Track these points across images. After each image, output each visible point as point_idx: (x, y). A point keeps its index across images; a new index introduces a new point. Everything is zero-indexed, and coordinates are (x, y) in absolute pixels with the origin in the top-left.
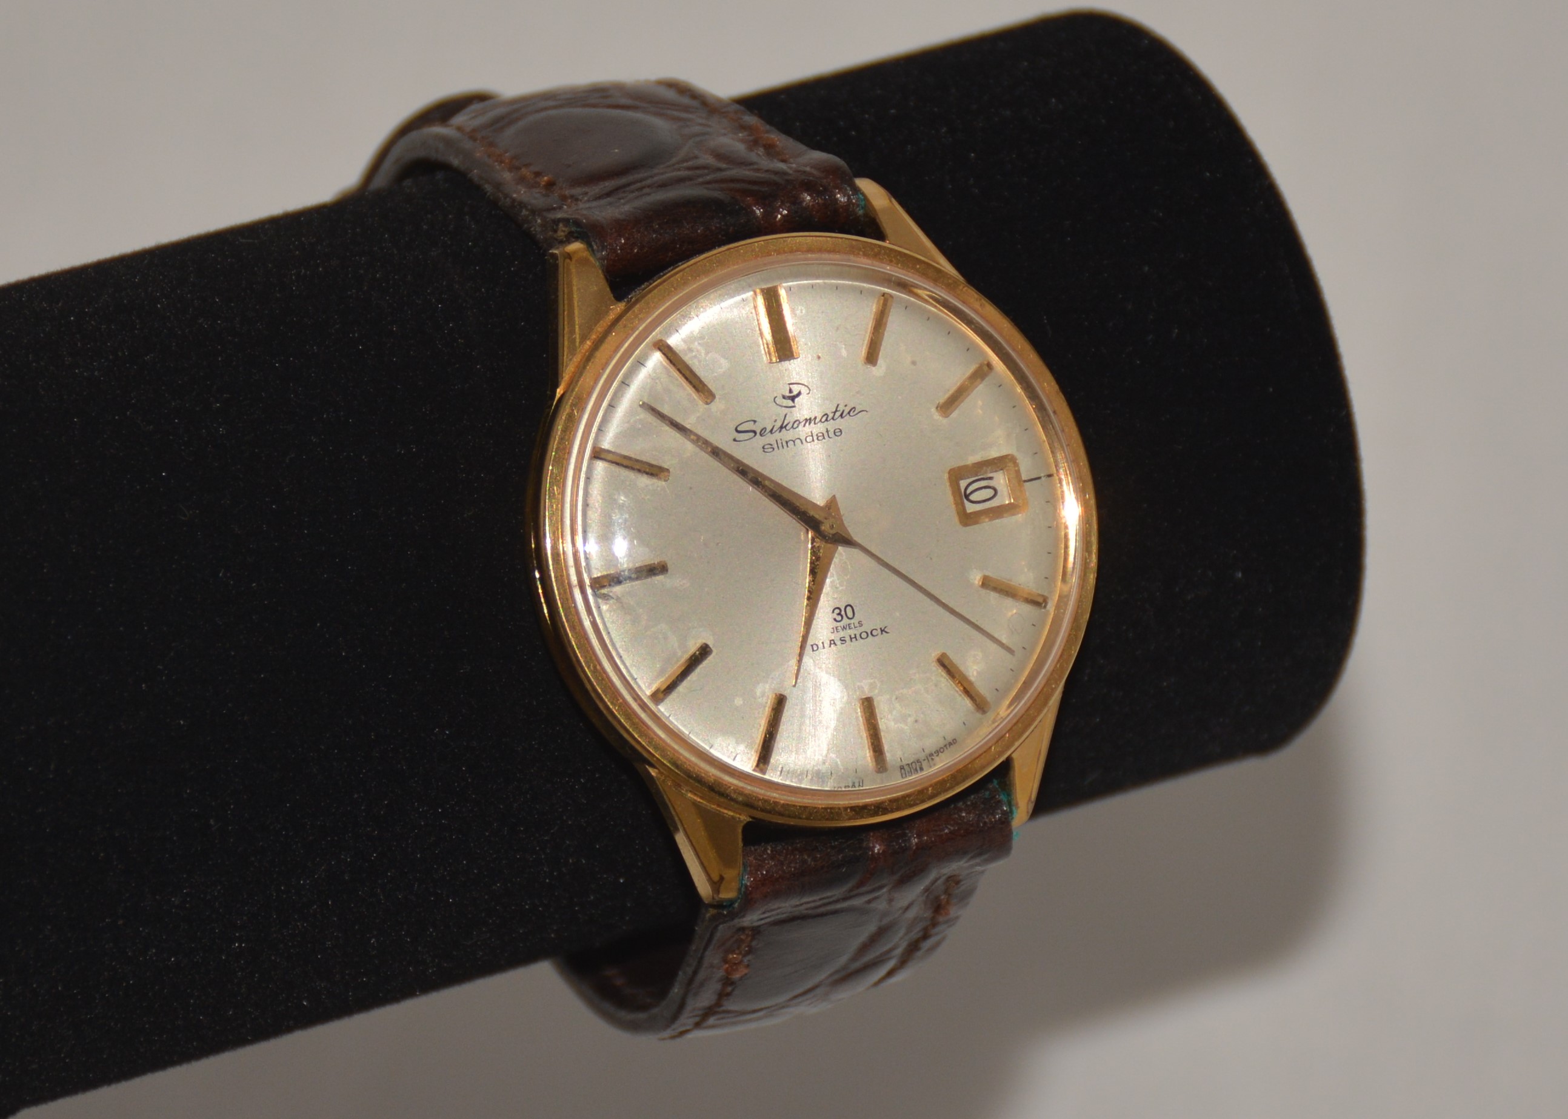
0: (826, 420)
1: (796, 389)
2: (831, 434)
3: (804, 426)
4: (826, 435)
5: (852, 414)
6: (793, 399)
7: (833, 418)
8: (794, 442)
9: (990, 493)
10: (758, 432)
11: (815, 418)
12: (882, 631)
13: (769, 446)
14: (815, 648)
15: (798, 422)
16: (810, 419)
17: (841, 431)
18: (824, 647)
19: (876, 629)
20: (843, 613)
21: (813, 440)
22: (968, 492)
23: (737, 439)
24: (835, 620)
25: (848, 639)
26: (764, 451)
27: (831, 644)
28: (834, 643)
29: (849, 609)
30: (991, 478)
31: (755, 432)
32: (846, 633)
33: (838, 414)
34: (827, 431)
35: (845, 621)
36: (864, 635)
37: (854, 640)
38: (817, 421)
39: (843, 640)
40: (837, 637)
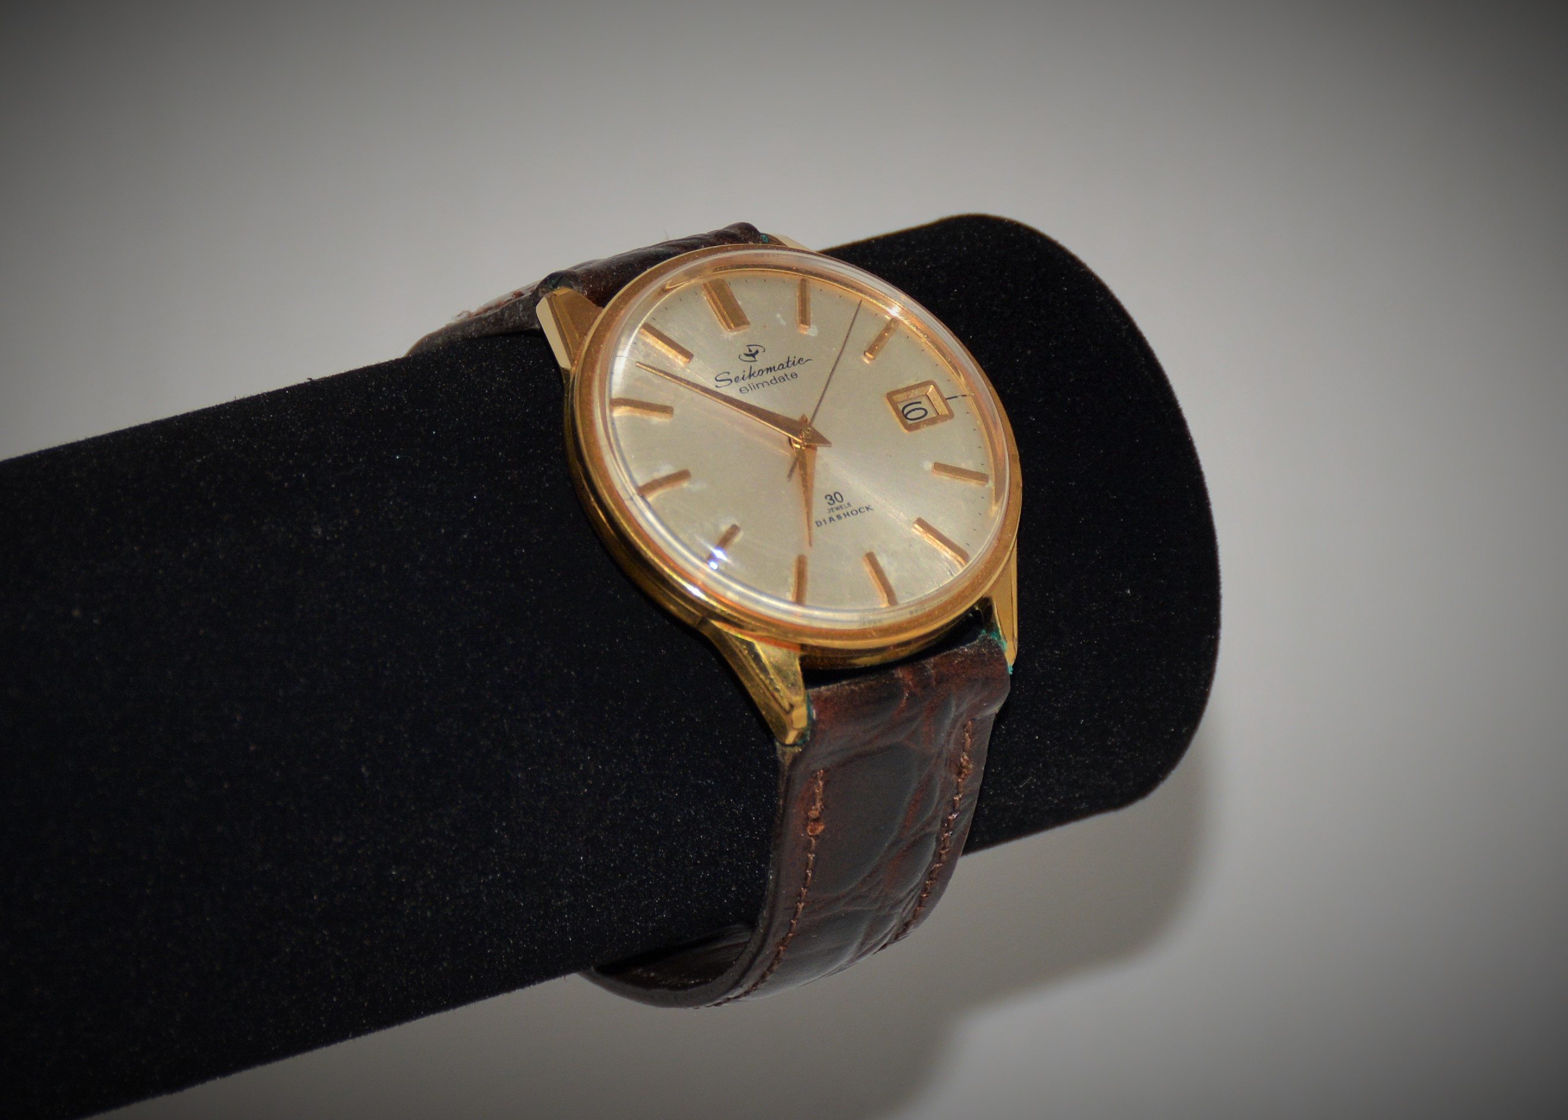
0: (783, 368)
1: (754, 349)
2: (789, 377)
3: (767, 373)
4: (786, 378)
5: (801, 362)
6: (753, 355)
7: (788, 366)
8: (762, 384)
9: (923, 412)
10: (733, 380)
11: (774, 367)
12: (867, 509)
13: (745, 389)
14: (819, 523)
15: (761, 371)
16: (770, 368)
18: (826, 523)
19: (863, 508)
20: (834, 498)
21: (777, 382)
22: (905, 412)
23: (719, 386)
24: (829, 503)
25: (842, 516)
26: (741, 392)
27: (830, 520)
28: (833, 520)
29: (837, 495)
30: (920, 403)
31: (731, 380)
32: (840, 512)
33: (790, 363)
34: (786, 375)
35: (837, 504)
36: (854, 512)
37: (847, 516)
38: (776, 370)
39: (839, 517)
40: (834, 515)
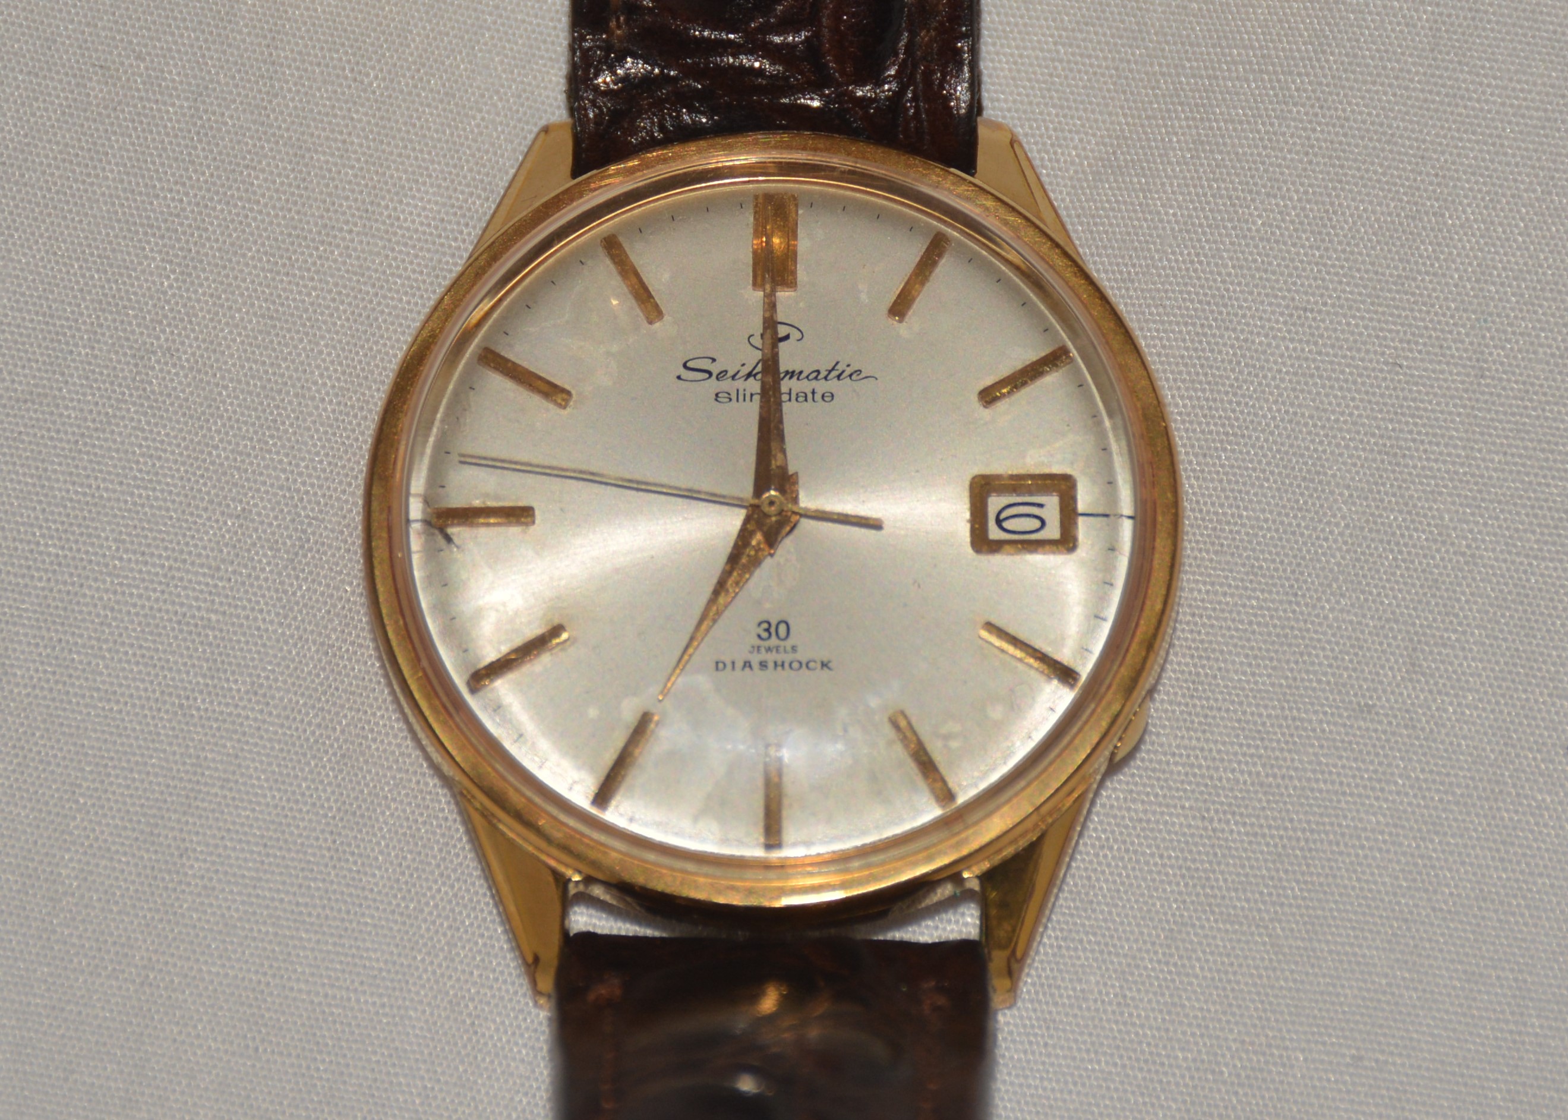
0: (816, 378)
1: (783, 331)
2: (818, 397)
5: (854, 377)
7: (826, 378)
9: (1037, 524)
11: (801, 373)
12: (823, 665)
14: (721, 666)
18: (733, 668)
19: (815, 661)
20: (773, 630)
22: (1003, 516)
24: (759, 636)
25: (770, 665)
27: (744, 665)
28: (749, 666)
29: (782, 626)
30: (1041, 506)
32: (770, 657)
34: (813, 393)
36: (795, 665)
37: (779, 668)
39: (763, 665)
40: (755, 659)
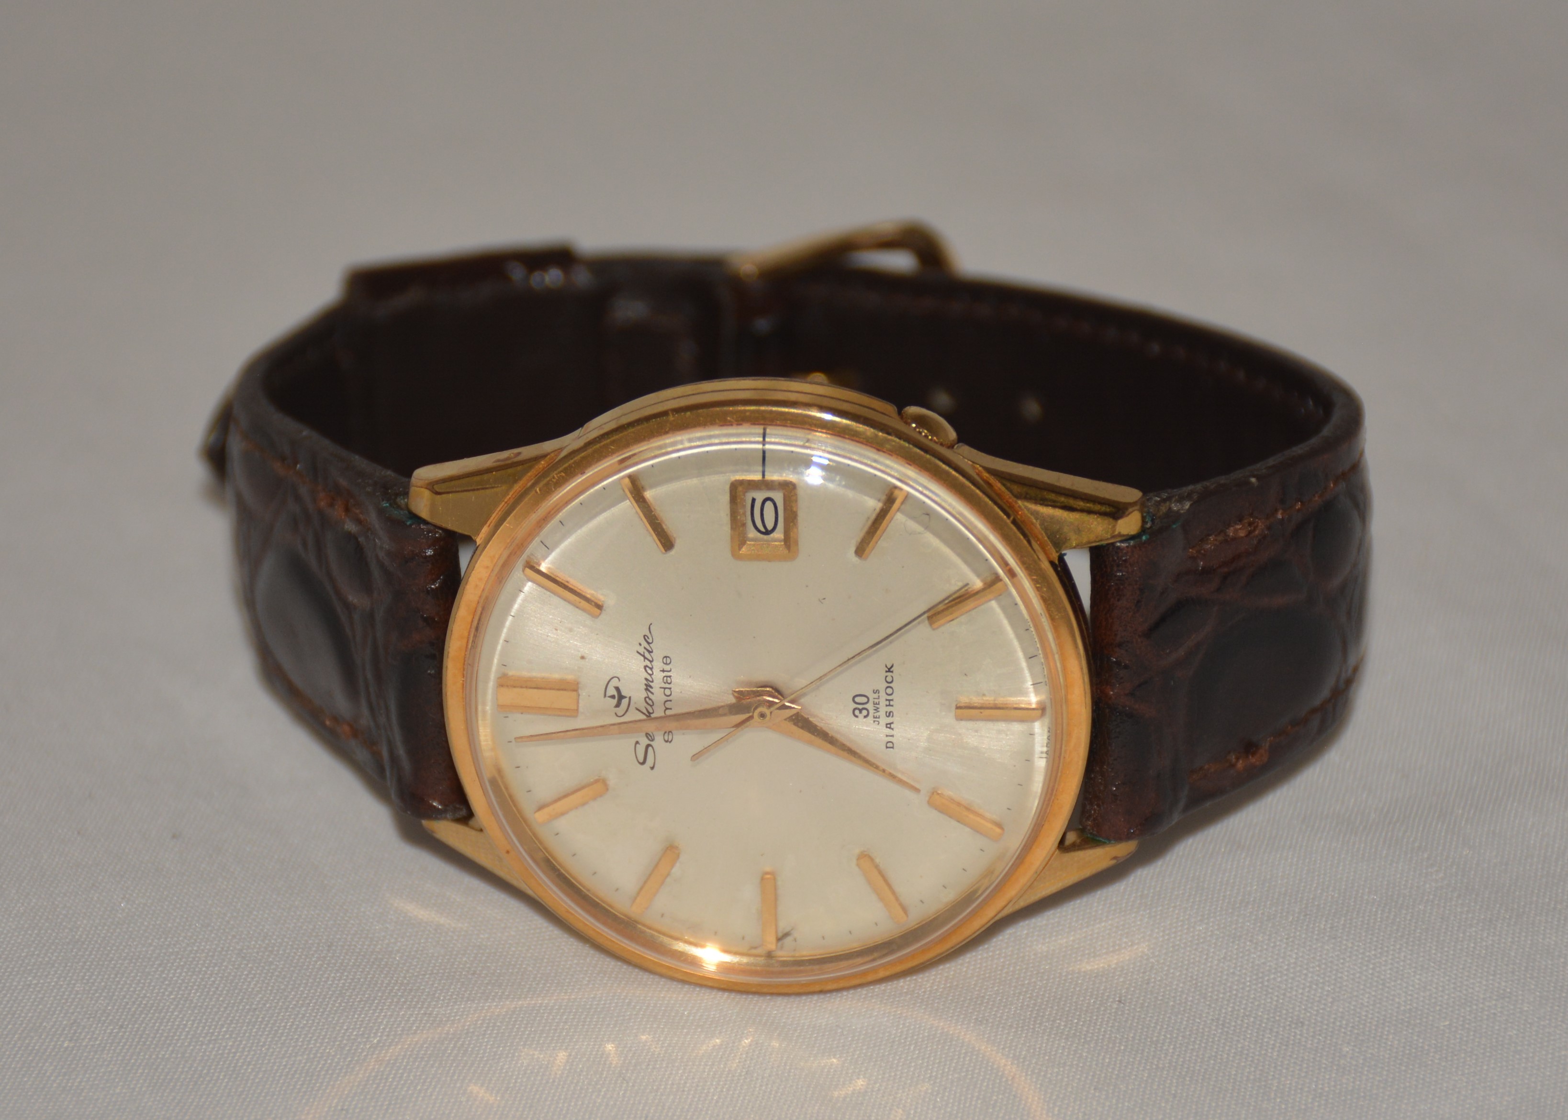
0: (651, 669)
1: (612, 691)
2: (667, 667)
3: (652, 693)
4: (666, 674)
5: (650, 641)
6: (621, 697)
7: (651, 662)
8: (667, 709)
9: (769, 505)
10: (649, 742)
11: (646, 679)
12: (889, 670)
13: (666, 734)
14: (890, 745)
15: (647, 699)
16: (646, 685)
17: (666, 657)
18: (892, 736)
19: (886, 677)
20: (860, 707)
21: (670, 688)
22: (763, 529)
23: (652, 766)
25: (889, 709)
26: (670, 742)
27: (890, 728)
28: (890, 724)
29: (858, 699)
30: (754, 501)
31: (648, 746)
32: (883, 709)
33: (647, 655)
34: (664, 671)
35: (870, 706)
36: (889, 691)
37: (892, 703)
38: (651, 680)
39: (889, 714)
40: (885, 719)
